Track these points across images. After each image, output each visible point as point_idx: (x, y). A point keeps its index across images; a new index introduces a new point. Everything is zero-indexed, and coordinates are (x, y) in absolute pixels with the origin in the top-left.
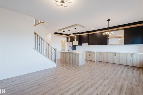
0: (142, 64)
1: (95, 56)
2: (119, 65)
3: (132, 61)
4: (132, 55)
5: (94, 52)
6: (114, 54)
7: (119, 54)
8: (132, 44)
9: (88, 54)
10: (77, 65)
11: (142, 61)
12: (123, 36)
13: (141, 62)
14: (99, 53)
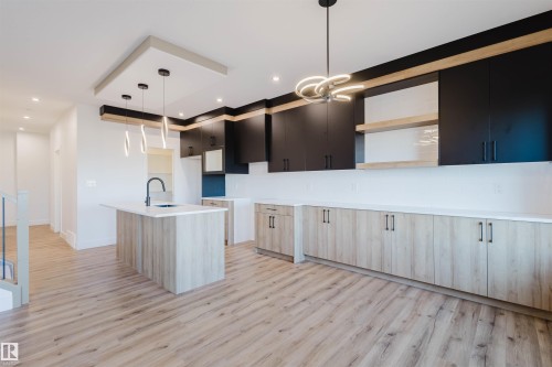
0: (545, 290)
1: (292, 232)
2: (416, 285)
3: (483, 263)
4: (485, 229)
5: (289, 210)
6: (389, 220)
7: (413, 218)
8: (483, 161)
9: (262, 216)
10: (169, 292)
11: (544, 270)
12: (436, 117)
13: (537, 277)
14: (317, 213)
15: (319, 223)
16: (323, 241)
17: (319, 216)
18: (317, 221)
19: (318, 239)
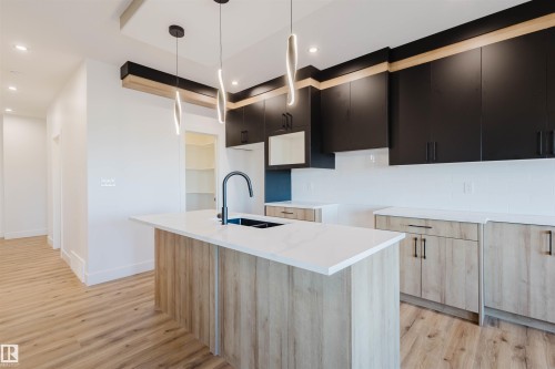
14: (527, 236)
15: (534, 253)
16: (544, 288)
17: (534, 242)
18: (528, 249)
19: (528, 283)
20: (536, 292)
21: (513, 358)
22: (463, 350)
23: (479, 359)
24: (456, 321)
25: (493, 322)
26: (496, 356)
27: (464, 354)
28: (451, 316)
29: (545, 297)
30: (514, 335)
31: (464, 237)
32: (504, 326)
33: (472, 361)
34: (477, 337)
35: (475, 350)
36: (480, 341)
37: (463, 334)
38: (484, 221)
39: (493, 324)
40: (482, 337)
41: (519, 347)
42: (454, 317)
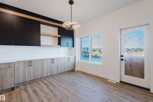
3: (68, 65)
7: (58, 59)
13: (73, 65)
14: (25, 63)
15: (26, 67)
16: (28, 74)
17: (26, 64)
18: (25, 66)
19: (25, 74)
20: (27, 75)
21: (24, 92)
22: (12, 98)
23: (17, 98)
24: (7, 93)
25: (17, 87)
26: (20, 94)
27: (13, 99)
28: (5, 92)
29: (28, 76)
30: (23, 87)
31: (10, 67)
32: (20, 87)
33: (15, 99)
34: (15, 93)
35: (15, 96)
36: (16, 93)
37: (11, 95)
38: (15, 61)
39: (17, 88)
40: (16, 92)
41: (25, 89)
42: (6, 92)
